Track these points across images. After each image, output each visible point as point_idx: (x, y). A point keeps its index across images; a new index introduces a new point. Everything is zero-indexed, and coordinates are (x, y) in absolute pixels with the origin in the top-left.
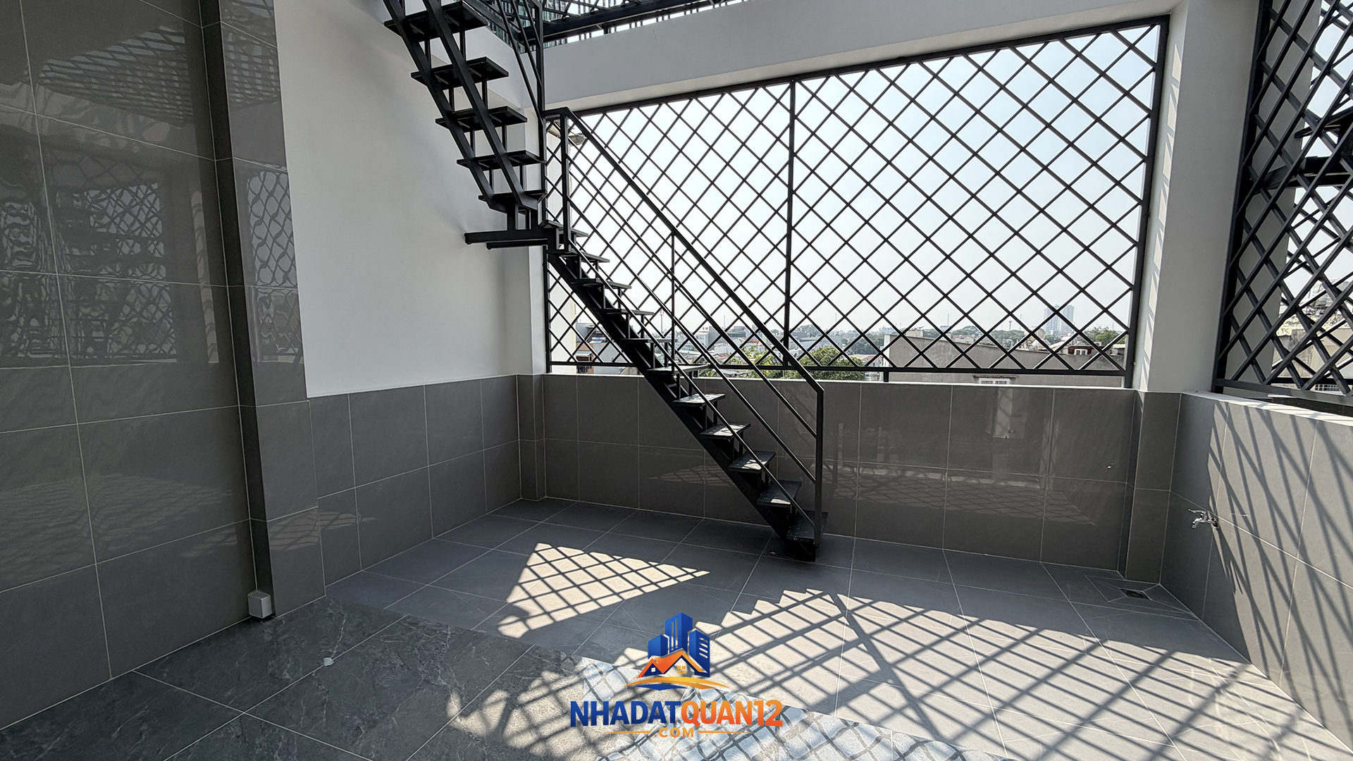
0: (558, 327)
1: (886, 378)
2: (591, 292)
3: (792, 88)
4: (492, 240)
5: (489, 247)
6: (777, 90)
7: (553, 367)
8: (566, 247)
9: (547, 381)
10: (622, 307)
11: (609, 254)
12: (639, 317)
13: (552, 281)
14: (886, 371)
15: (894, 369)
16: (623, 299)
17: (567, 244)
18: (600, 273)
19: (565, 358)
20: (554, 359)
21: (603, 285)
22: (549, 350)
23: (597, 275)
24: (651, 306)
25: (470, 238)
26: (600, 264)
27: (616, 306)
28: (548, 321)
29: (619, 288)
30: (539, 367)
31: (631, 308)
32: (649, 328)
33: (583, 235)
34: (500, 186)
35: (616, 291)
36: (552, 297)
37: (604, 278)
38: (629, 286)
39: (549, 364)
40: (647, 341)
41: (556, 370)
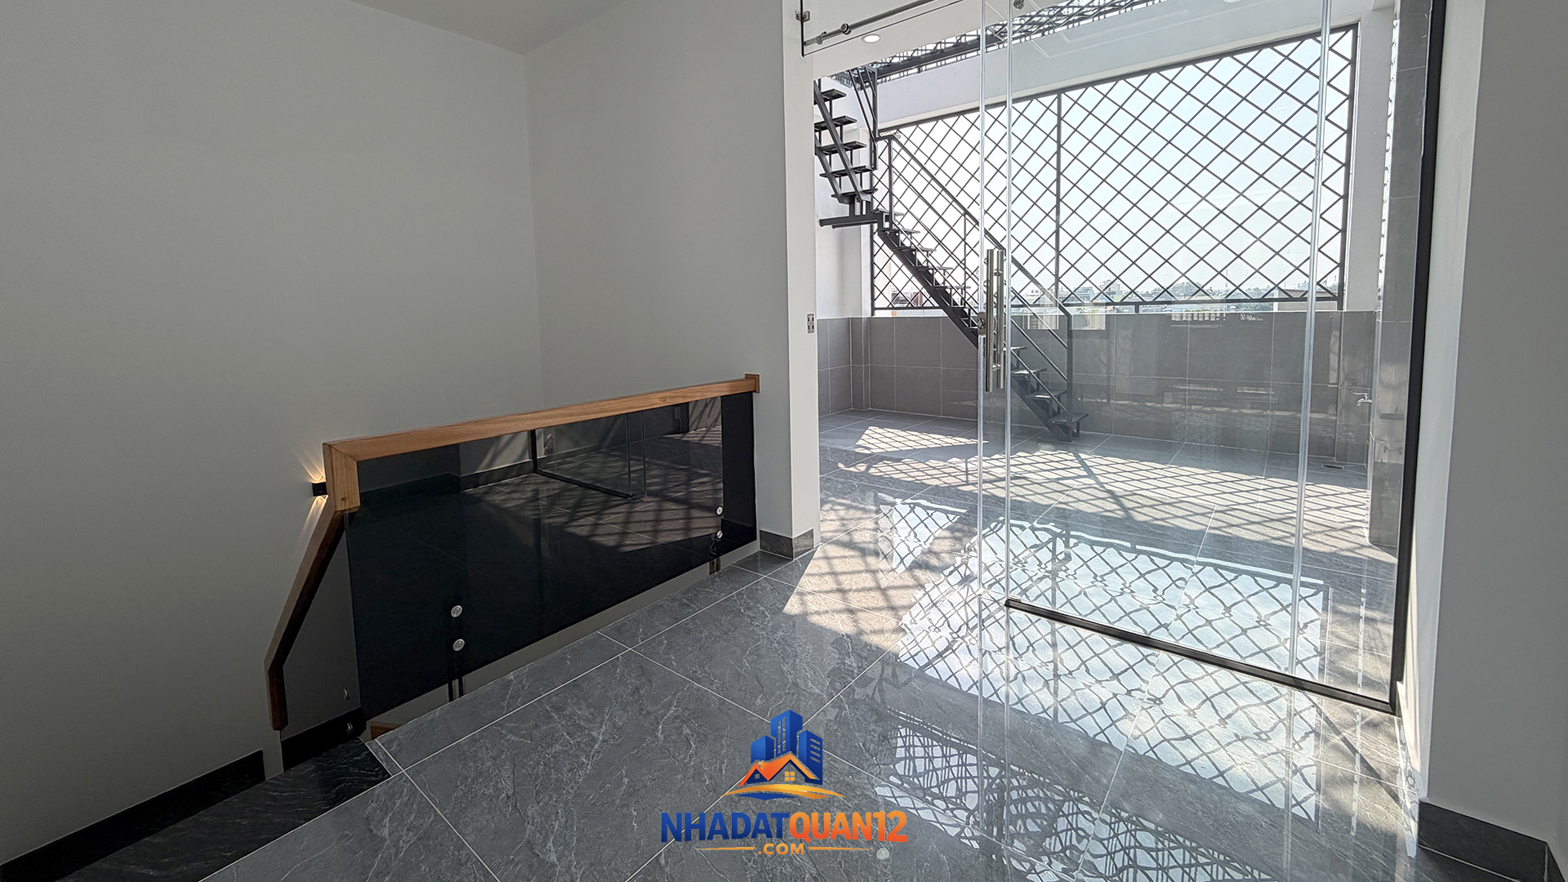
0: (880, 282)
1: (1137, 310)
2: (907, 256)
3: (1059, 98)
4: (836, 223)
5: (834, 227)
6: (1047, 100)
7: (877, 311)
8: (891, 225)
9: (871, 321)
10: (929, 264)
11: (919, 227)
12: (942, 272)
13: (876, 248)
14: (1137, 305)
15: (1144, 303)
16: (930, 259)
17: (892, 223)
18: (913, 241)
19: (886, 304)
20: (876, 306)
21: (916, 249)
22: (873, 299)
23: (912, 243)
24: (951, 263)
25: (823, 223)
26: (913, 235)
27: (925, 265)
28: (873, 278)
29: (927, 252)
30: (866, 313)
31: (936, 265)
32: (950, 279)
33: (900, 215)
34: (846, 186)
35: (925, 253)
36: (876, 260)
37: (916, 244)
38: (935, 250)
39: (874, 309)
40: (946, 287)
41: (878, 314)
